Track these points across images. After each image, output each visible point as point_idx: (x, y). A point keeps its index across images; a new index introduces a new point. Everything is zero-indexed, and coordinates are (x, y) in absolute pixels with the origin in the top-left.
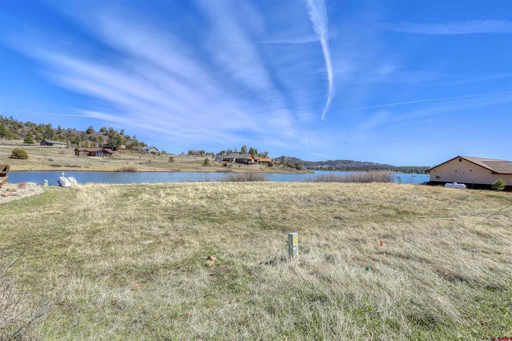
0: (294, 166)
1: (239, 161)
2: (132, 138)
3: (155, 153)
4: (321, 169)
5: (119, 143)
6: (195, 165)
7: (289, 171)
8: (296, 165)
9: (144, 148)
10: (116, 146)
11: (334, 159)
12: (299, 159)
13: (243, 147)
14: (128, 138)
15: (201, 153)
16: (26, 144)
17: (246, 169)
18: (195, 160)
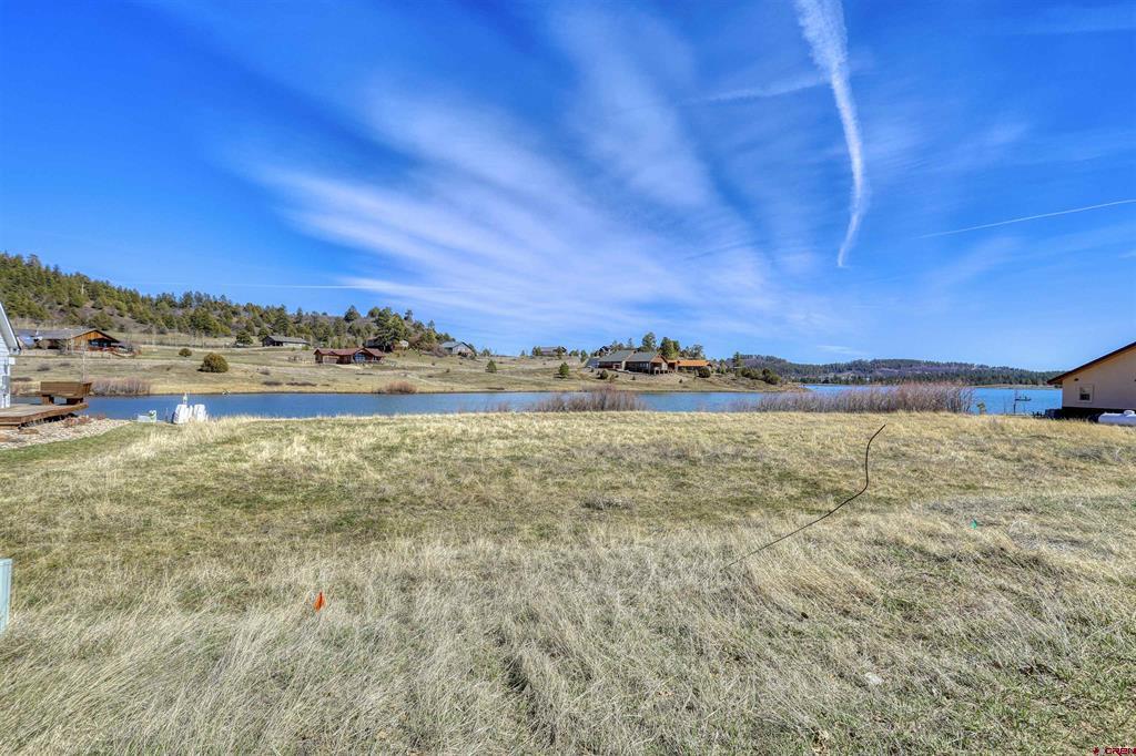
0: (760, 374)
1: (634, 367)
2: (426, 327)
3: (464, 355)
4: (836, 381)
5: (396, 337)
6: (541, 378)
7: (748, 387)
8: (764, 373)
9: (446, 345)
10: (390, 343)
11: (868, 357)
12: (784, 361)
13: (647, 337)
14: (418, 326)
15: (560, 352)
16: (241, 345)
17: (648, 385)
18: (543, 367)
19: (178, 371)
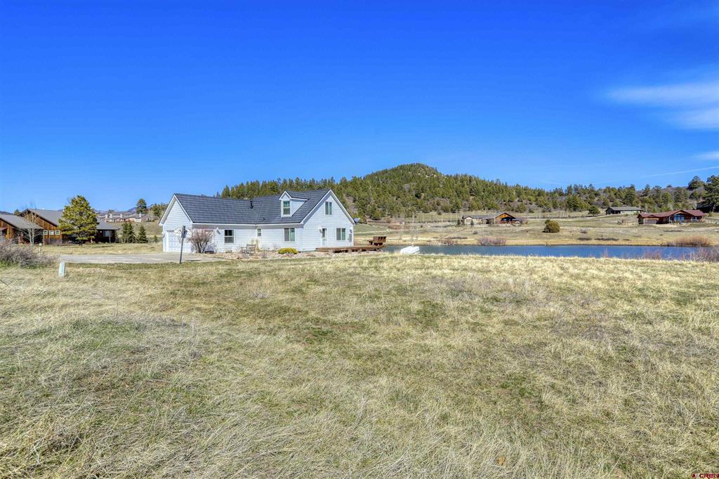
16: (591, 215)
19: (532, 232)
